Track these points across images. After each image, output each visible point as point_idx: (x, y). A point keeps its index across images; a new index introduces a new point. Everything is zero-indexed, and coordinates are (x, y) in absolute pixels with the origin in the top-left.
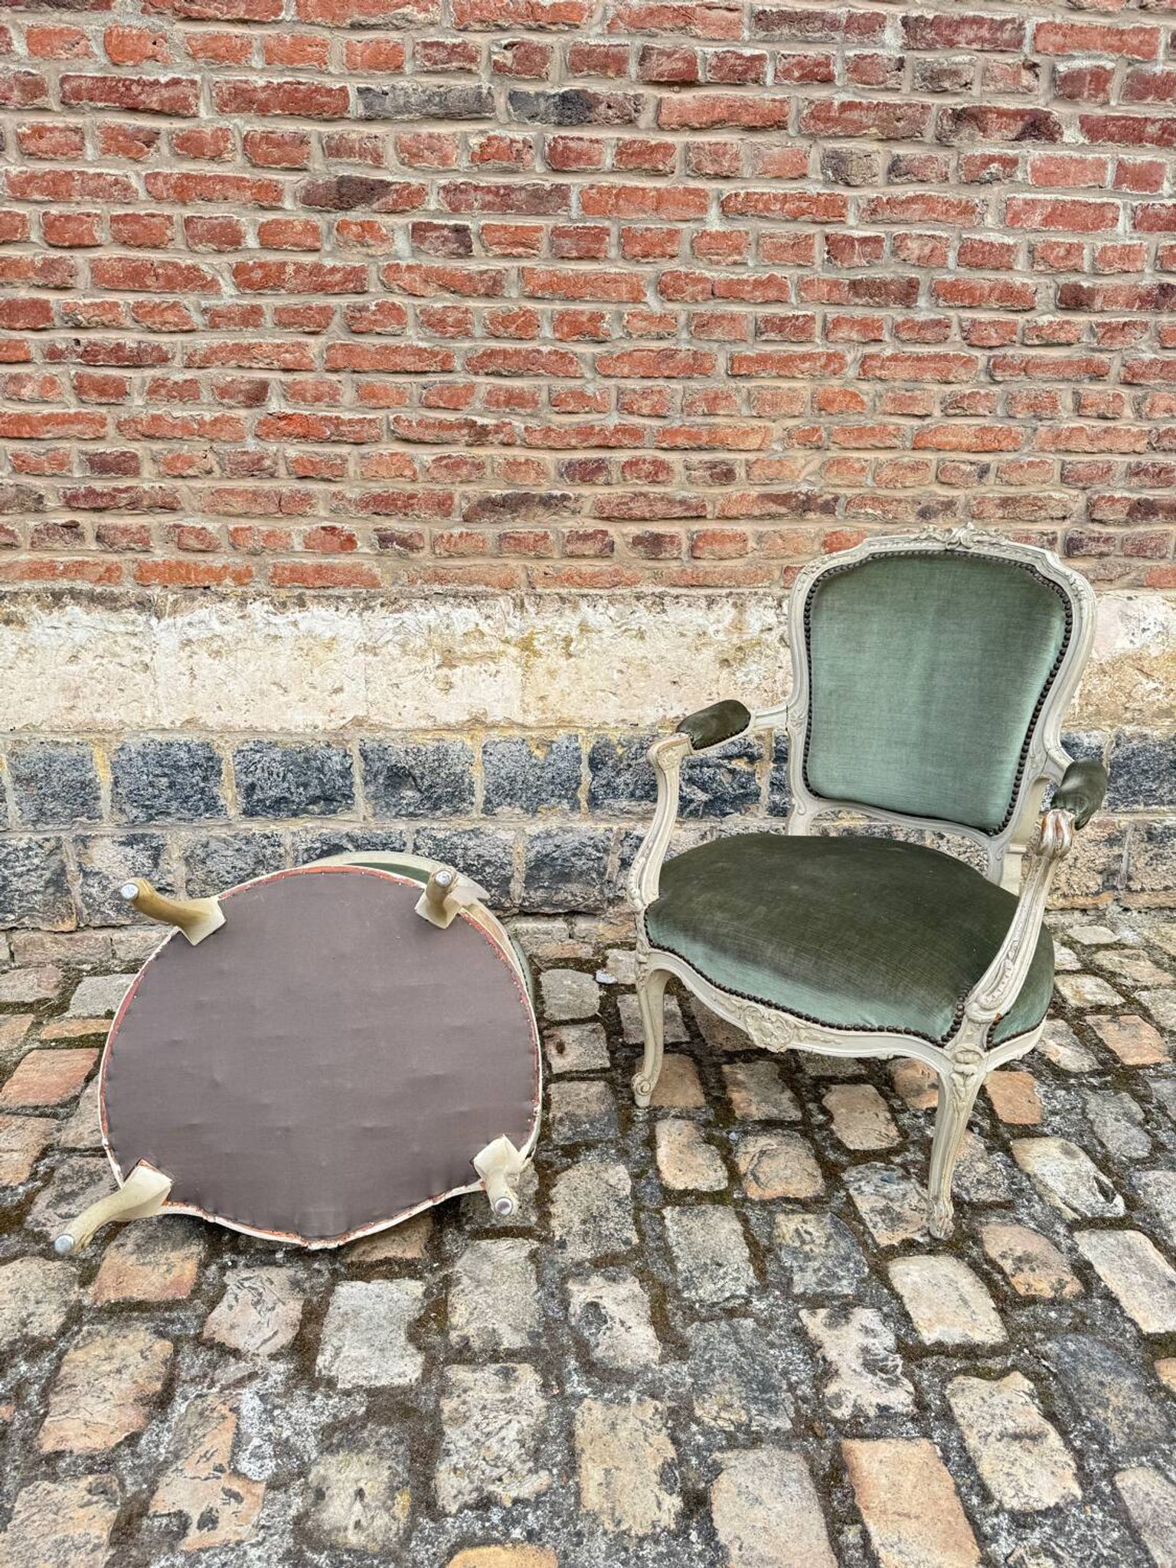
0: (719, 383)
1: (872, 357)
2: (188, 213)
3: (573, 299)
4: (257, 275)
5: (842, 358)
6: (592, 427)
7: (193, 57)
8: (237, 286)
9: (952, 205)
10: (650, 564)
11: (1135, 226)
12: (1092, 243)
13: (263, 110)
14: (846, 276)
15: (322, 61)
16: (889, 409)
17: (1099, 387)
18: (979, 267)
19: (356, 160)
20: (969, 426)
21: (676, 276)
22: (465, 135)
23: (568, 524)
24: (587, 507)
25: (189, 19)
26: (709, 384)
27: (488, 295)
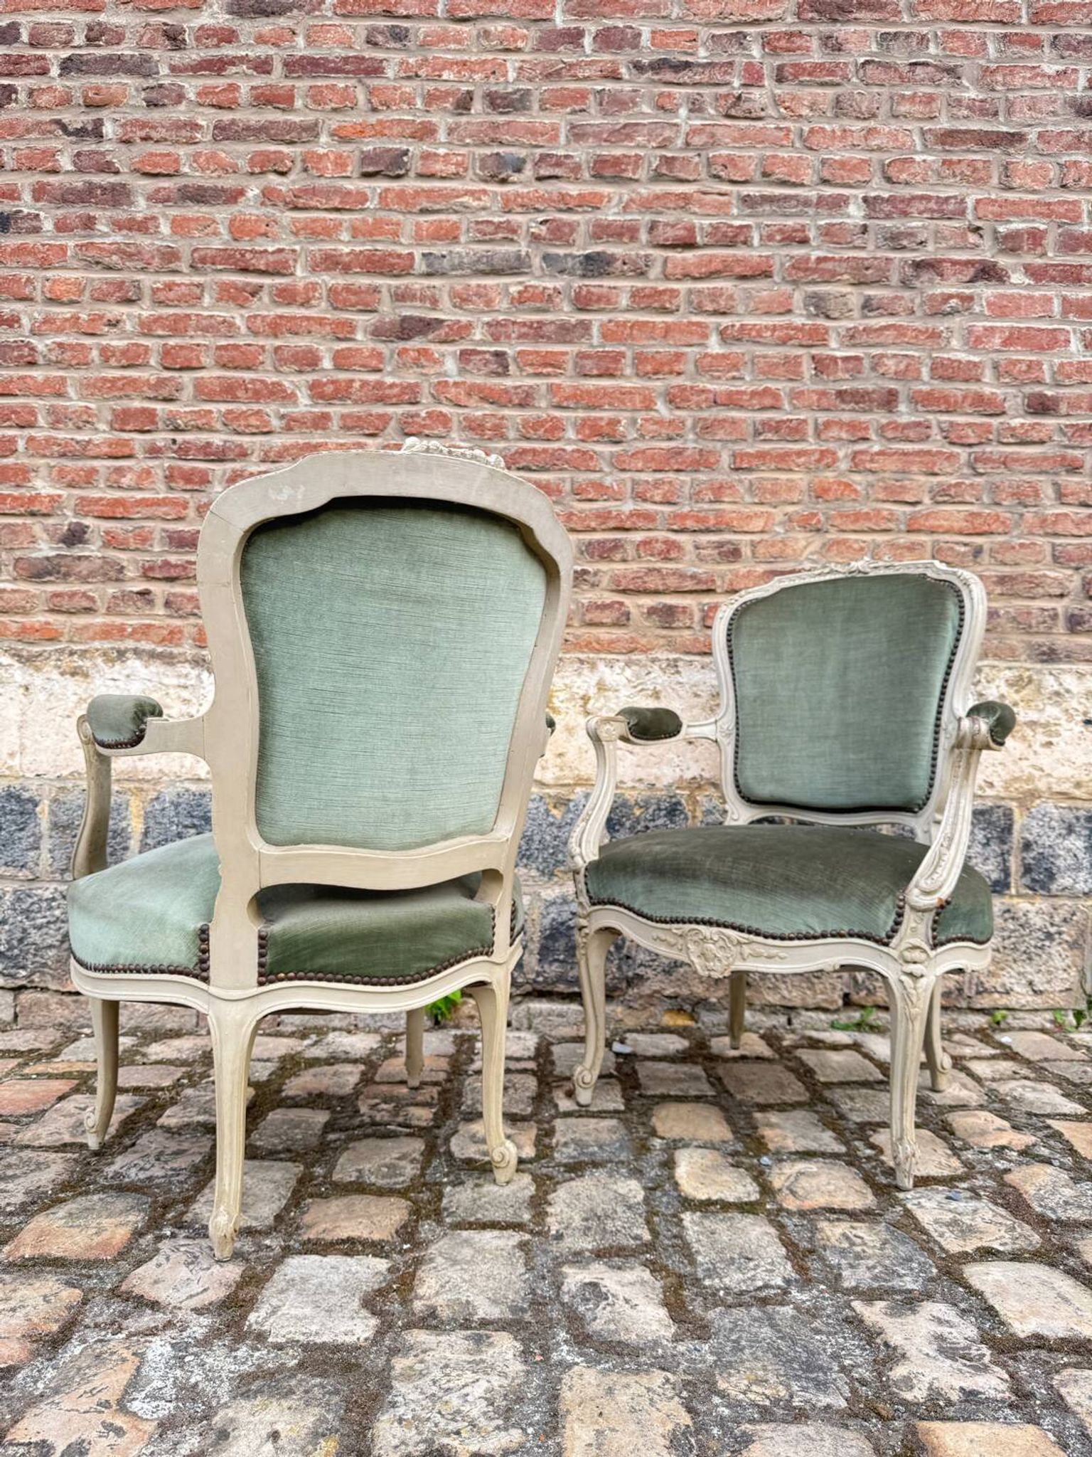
0: (722, 475)
1: (862, 452)
2: (278, 343)
3: (594, 408)
4: (329, 389)
5: (834, 453)
6: (610, 512)
7: (296, 234)
8: (312, 397)
9: (920, 331)
10: (664, 632)
11: (1086, 346)
12: (1049, 362)
13: (346, 269)
14: (832, 388)
15: (396, 234)
16: (881, 496)
17: (1076, 479)
18: (950, 379)
19: (418, 304)
20: (959, 512)
21: (682, 389)
22: (507, 286)
23: (588, 596)
24: (605, 582)
25: (296, 208)
26: (714, 476)
27: (521, 405)
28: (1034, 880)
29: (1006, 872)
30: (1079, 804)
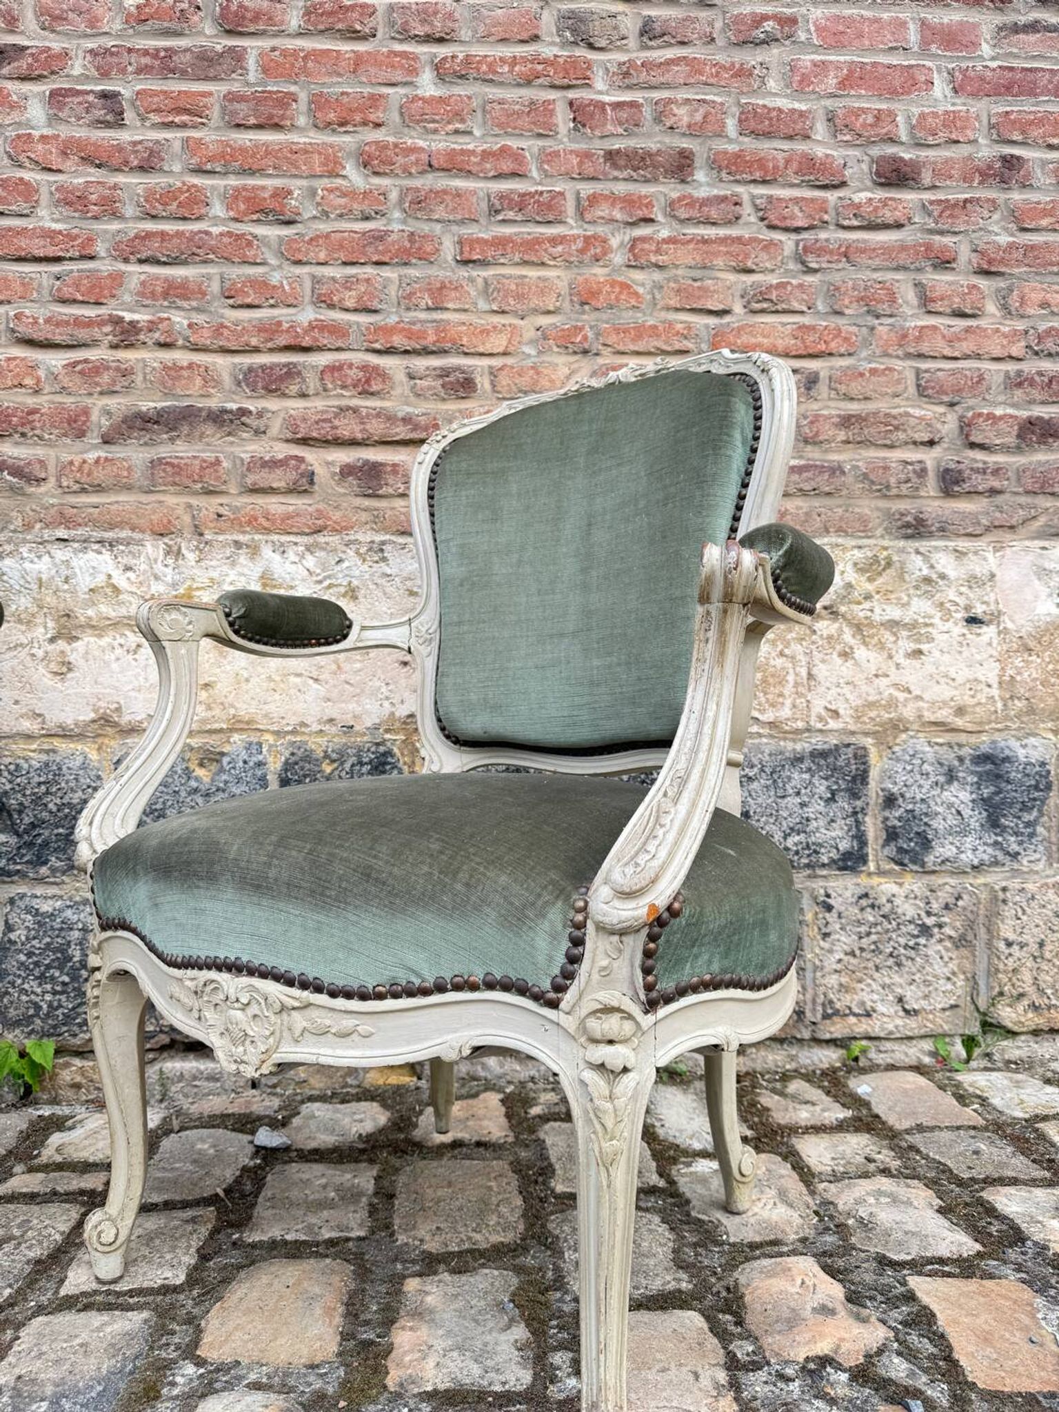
0: (444, 271)
1: (643, 239)
3: (252, 172)
5: (605, 241)
6: (279, 323)
9: (723, 67)
10: (367, 502)
11: (955, 91)
12: (905, 112)
14: (599, 146)
16: (673, 302)
17: (948, 277)
18: (768, 135)
20: (784, 325)
21: (382, 146)
23: (249, 448)
24: (276, 427)
26: (433, 271)
27: (142, 169)
28: (901, 850)
29: (861, 838)
30: (963, 738)
